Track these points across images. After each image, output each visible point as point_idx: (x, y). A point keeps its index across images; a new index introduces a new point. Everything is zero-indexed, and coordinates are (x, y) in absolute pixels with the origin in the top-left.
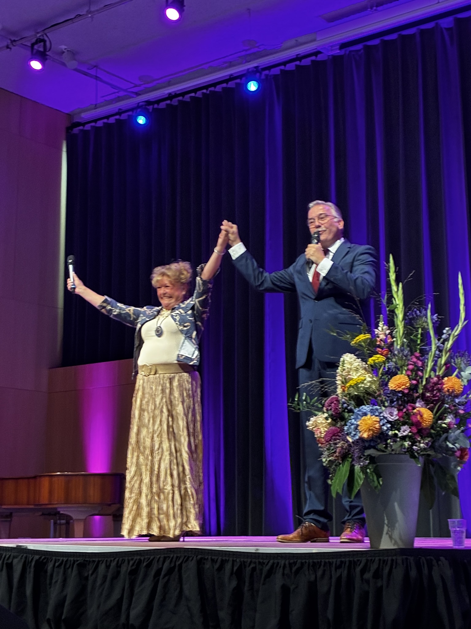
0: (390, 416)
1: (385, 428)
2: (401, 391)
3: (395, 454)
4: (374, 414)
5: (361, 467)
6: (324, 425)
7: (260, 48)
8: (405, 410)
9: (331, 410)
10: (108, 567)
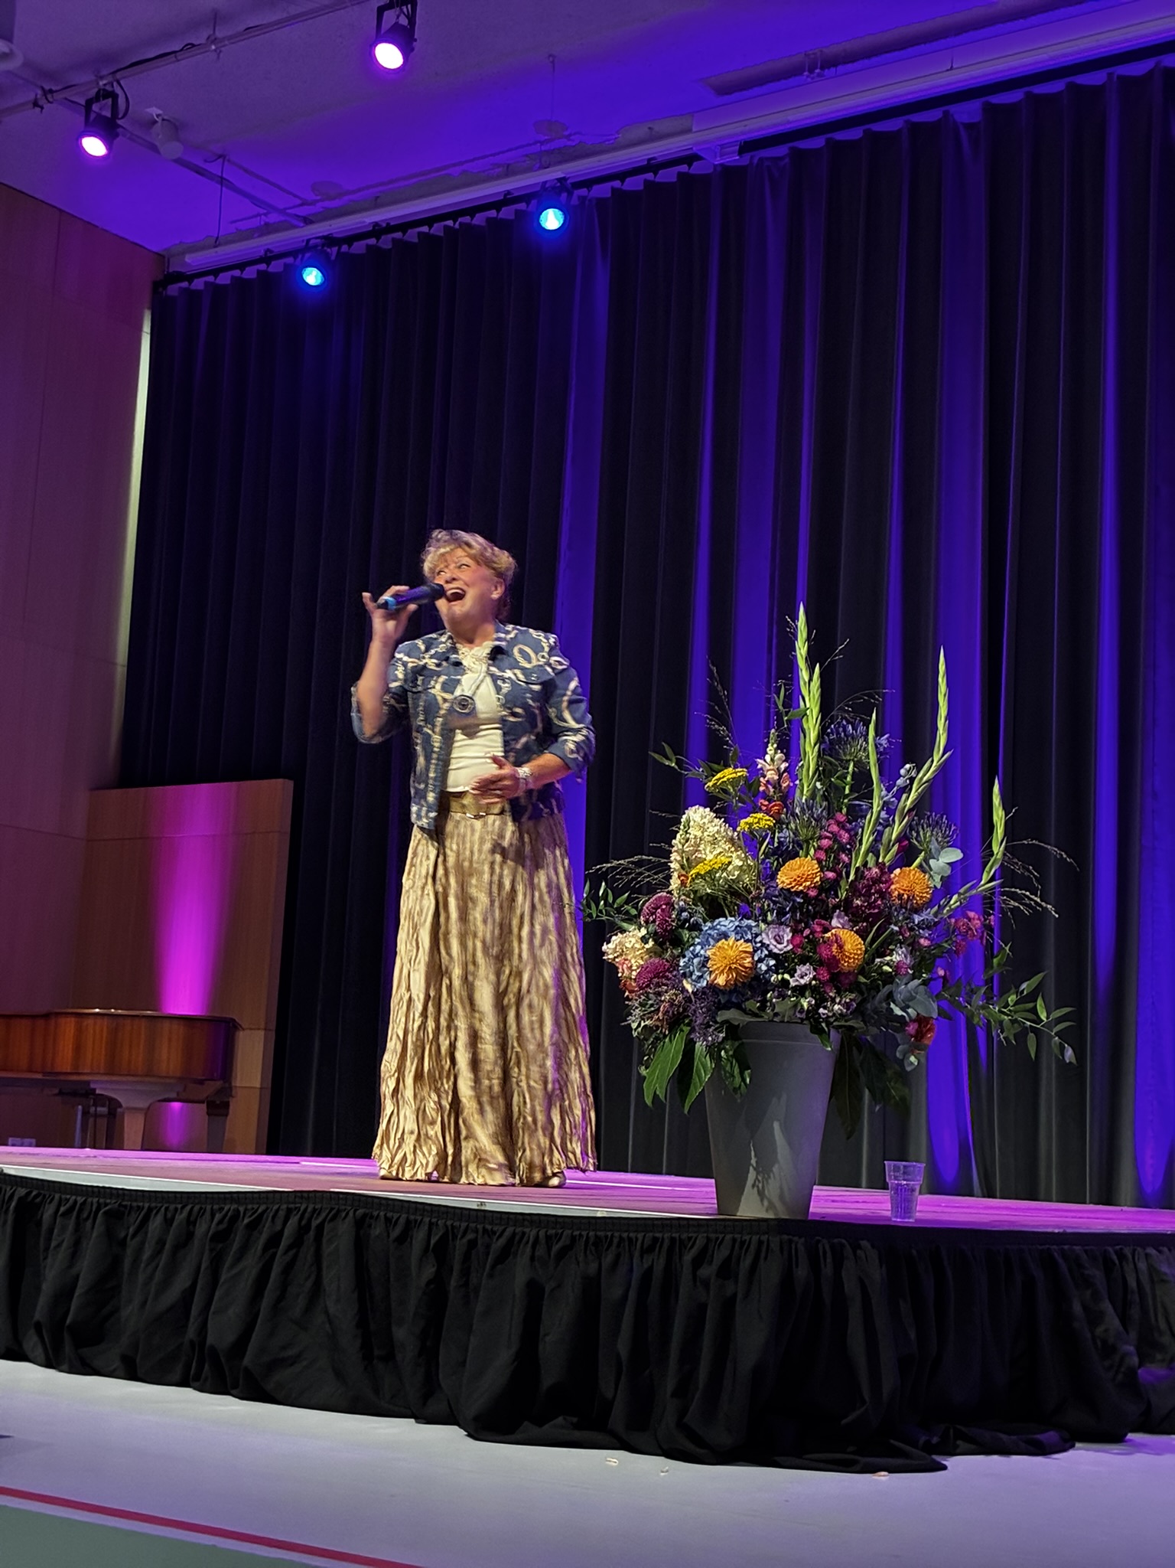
0: (775, 943)
1: (764, 968)
2: (802, 891)
3: (782, 1022)
4: (742, 937)
5: (707, 1046)
6: (638, 953)
7: (573, 140)
8: (807, 932)
9: (654, 921)
10: (168, 1222)
